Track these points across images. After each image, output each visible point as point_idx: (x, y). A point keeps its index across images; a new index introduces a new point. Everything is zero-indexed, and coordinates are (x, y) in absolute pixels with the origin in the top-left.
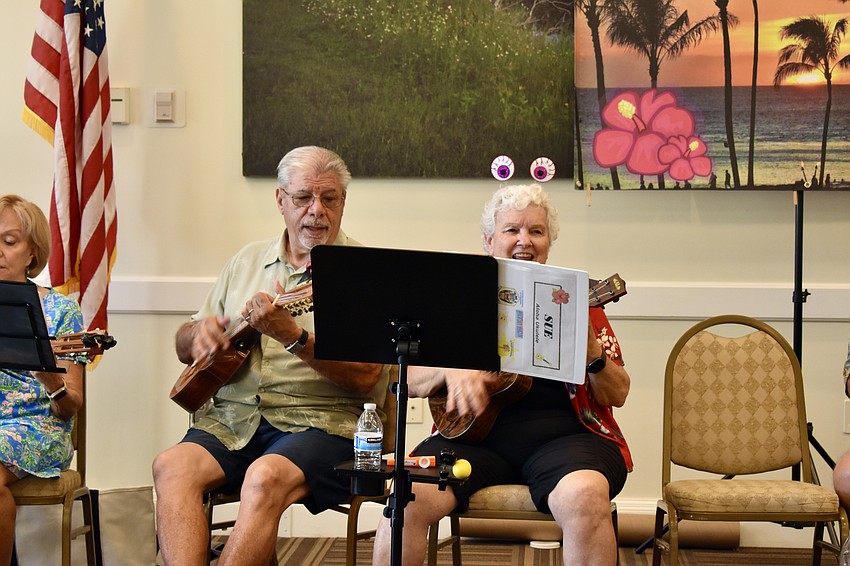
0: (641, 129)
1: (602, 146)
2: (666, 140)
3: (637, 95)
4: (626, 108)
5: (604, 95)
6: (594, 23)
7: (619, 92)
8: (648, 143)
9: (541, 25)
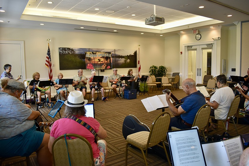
0: (90, 66)
1: (87, 67)
2: (91, 67)
3: (89, 64)
4: (89, 65)
5: (87, 64)
6: (86, 59)
7: (88, 64)
8: (90, 67)
9: (80, 59)
